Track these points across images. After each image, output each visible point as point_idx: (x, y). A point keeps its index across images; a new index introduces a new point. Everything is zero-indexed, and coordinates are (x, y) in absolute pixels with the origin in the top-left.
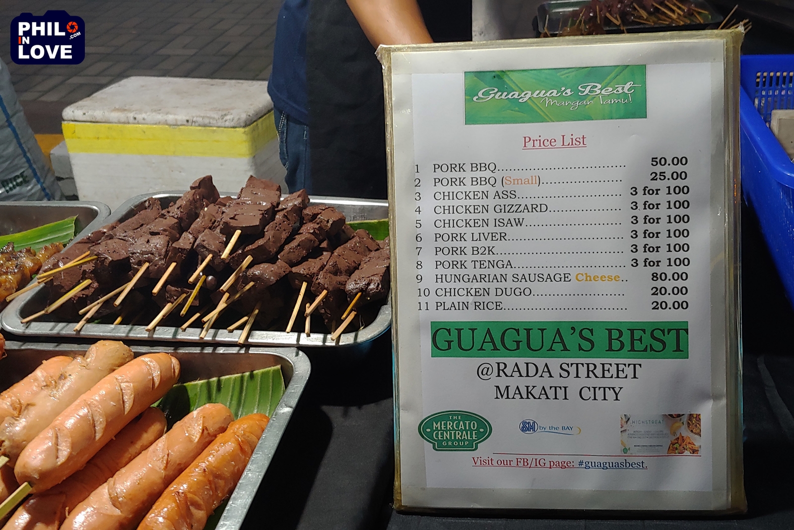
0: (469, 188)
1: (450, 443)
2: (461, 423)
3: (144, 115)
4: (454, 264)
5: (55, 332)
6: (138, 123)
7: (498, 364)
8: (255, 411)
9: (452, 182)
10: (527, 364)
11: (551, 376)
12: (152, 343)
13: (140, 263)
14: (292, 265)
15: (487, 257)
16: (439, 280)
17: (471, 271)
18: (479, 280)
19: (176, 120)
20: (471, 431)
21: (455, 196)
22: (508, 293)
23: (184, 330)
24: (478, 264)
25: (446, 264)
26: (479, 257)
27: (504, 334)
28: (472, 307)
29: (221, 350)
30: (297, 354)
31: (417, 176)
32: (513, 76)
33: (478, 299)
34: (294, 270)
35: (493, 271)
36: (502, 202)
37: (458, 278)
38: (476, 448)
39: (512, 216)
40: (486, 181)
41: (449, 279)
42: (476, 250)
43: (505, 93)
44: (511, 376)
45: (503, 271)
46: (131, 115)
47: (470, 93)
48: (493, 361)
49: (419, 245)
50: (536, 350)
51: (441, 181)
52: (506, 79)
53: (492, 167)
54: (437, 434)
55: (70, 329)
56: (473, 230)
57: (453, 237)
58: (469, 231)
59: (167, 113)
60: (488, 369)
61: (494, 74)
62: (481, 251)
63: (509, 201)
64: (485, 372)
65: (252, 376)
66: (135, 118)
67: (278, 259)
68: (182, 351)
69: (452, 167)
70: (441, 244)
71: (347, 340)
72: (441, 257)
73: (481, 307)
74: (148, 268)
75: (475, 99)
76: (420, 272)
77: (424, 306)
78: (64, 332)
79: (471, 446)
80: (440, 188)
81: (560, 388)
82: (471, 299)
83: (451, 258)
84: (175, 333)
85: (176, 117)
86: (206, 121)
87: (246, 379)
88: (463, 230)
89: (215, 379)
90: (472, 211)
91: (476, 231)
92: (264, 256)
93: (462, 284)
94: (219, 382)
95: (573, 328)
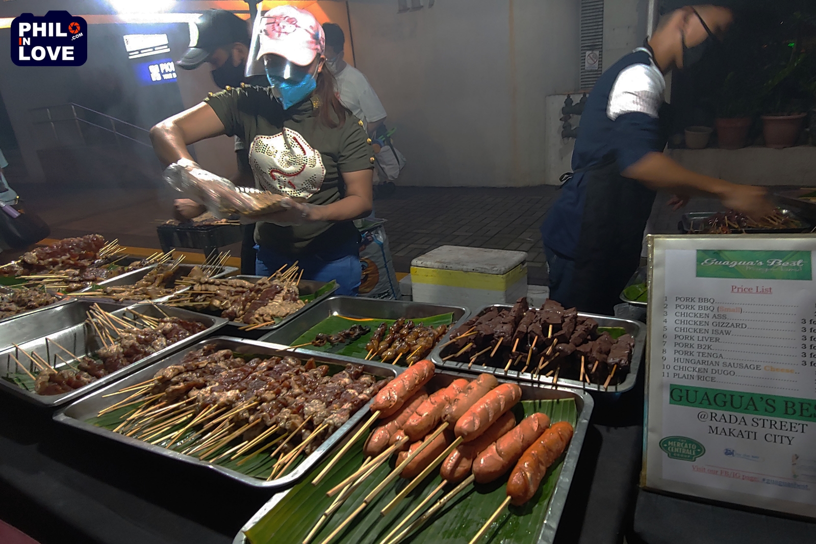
0: (697, 311)
1: (678, 455)
2: (686, 444)
3: (451, 266)
4: (686, 353)
5: (458, 367)
6: (448, 269)
7: (712, 413)
8: (560, 420)
9: (687, 307)
10: (730, 416)
11: (746, 424)
12: (506, 378)
13: (499, 337)
14: (577, 346)
15: (707, 351)
16: (676, 361)
17: (696, 357)
18: (701, 363)
19: (468, 269)
20: (692, 450)
21: (688, 315)
22: (720, 372)
23: (522, 373)
24: (701, 354)
25: (681, 353)
26: (702, 350)
27: (715, 396)
28: (695, 378)
29: (542, 386)
30: (584, 393)
31: (666, 302)
32: (726, 253)
33: (700, 374)
34: (578, 349)
35: (710, 359)
36: (718, 321)
37: (688, 361)
38: (695, 460)
39: (724, 329)
40: (708, 308)
41: (682, 361)
42: (699, 346)
43: (721, 262)
44: (720, 421)
45: (717, 360)
46: (445, 265)
47: (699, 261)
48: (709, 411)
49: (665, 340)
50: (736, 408)
51: (680, 306)
52: (721, 254)
53: (712, 301)
54: (671, 449)
55: (465, 367)
56: (699, 334)
57: (686, 337)
58: (696, 335)
59: (463, 265)
60: (705, 415)
61: (713, 252)
62: (703, 347)
63: (721, 320)
64: (703, 417)
65: (558, 402)
66: (447, 267)
67: (570, 342)
68: (522, 384)
69: (687, 299)
70: (678, 340)
71: (611, 389)
72: (677, 348)
73: (702, 379)
74: (503, 340)
75: (702, 264)
76: (665, 355)
77: (666, 375)
78: (463, 367)
79: (691, 458)
80: (679, 310)
81: (752, 432)
82: (695, 374)
83: (684, 349)
84: (518, 375)
85: (468, 267)
86: (483, 270)
87: (555, 403)
88: (692, 334)
89: (537, 401)
90: (699, 324)
91: (701, 335)
92: (563, 339)
93: (690, 364)
94: (540, 403)
95: (761, 398)
